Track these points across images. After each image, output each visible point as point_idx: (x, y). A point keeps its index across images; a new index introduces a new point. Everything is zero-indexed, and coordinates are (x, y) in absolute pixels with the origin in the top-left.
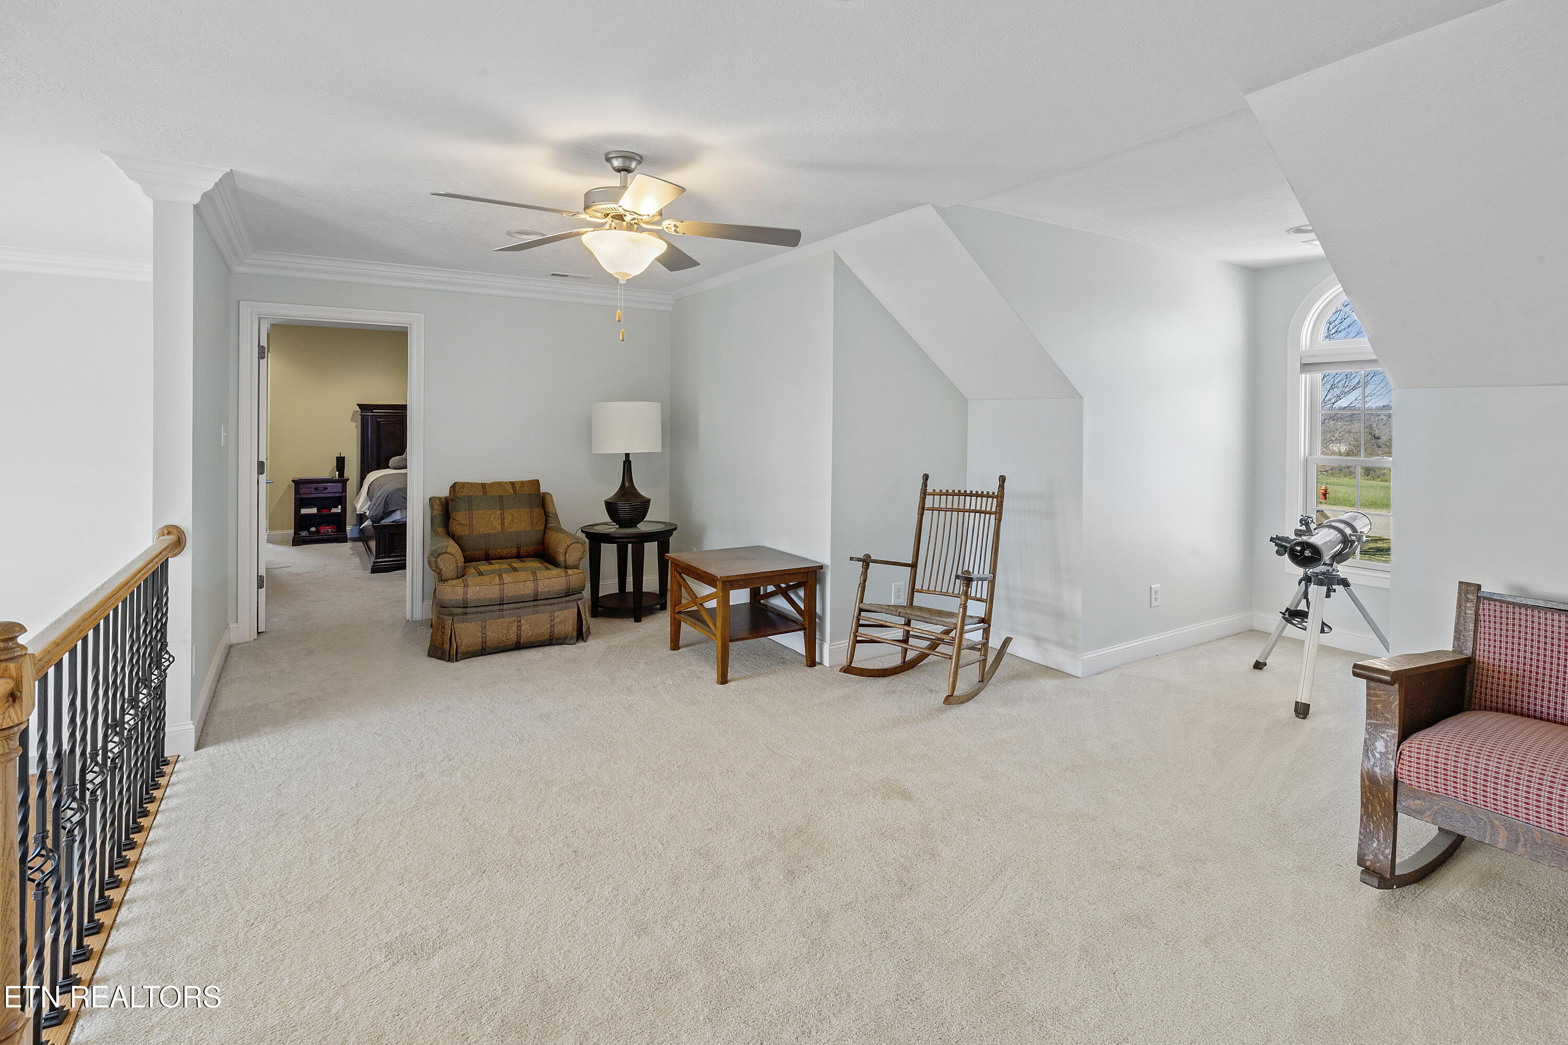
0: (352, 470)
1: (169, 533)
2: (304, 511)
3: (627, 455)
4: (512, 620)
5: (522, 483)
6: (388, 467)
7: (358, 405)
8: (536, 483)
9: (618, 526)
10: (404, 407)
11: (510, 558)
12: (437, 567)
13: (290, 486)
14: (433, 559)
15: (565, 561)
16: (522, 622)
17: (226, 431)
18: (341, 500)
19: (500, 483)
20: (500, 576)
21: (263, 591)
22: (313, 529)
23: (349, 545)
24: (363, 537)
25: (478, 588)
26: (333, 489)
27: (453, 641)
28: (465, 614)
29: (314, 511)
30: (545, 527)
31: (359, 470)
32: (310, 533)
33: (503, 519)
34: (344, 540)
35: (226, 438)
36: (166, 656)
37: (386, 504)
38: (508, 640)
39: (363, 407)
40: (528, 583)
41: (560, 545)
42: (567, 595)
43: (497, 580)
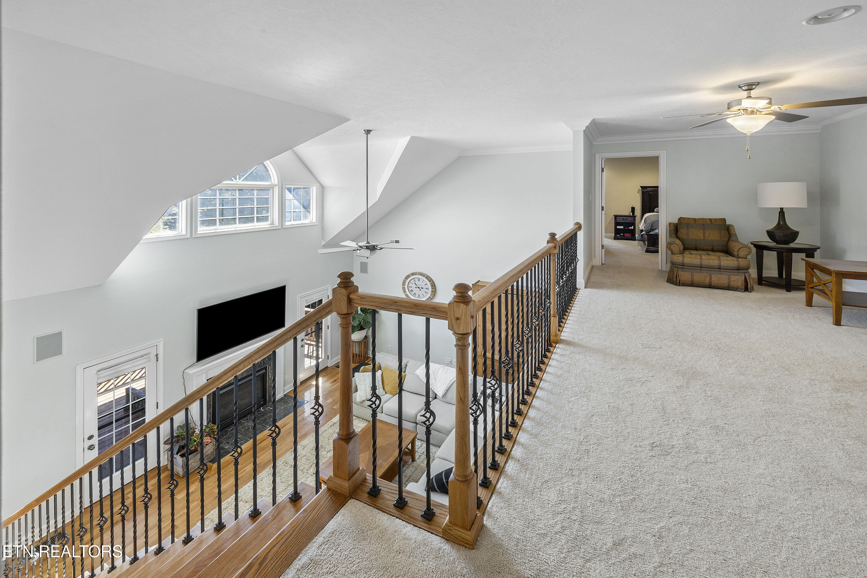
0: (638, 212)
1: (577, 224)
2: (618, 227)
3: (782, 209)
4: (707, 275)
5: (716, 219)
6: (654, 212)
7: (640, 187)
8: (724, 220)
9: (776, 244)
10: (657, 187)
11: (708, 251)
12: (670, 248)
13: (613, 217)
14: (669, 246)
15: (738, 255)
16: (712, 276)
17: (592, 196)
18: (633, 224)
19: (703, 219)
20: (701, 256)
21: (603, 250)
22: (622, 234)
23: (637, 242)
24: (642, 239)
25: (689, 259)
26: (629, 220)
27: (678, 278)
28: (684, 268)
29: (622, 227)
30: (729, 239)
31: (641, 212)
32: (621, 236)
33: (704, 233)
34: (635, 240)
35: (592, 198)
36: (577, 259)
37: (652, 225)
38: (705, 283)
39: (642, 187)
40: (715, 261)
41: (734, 247)
42: (738, 269)
43: (699, 257)
